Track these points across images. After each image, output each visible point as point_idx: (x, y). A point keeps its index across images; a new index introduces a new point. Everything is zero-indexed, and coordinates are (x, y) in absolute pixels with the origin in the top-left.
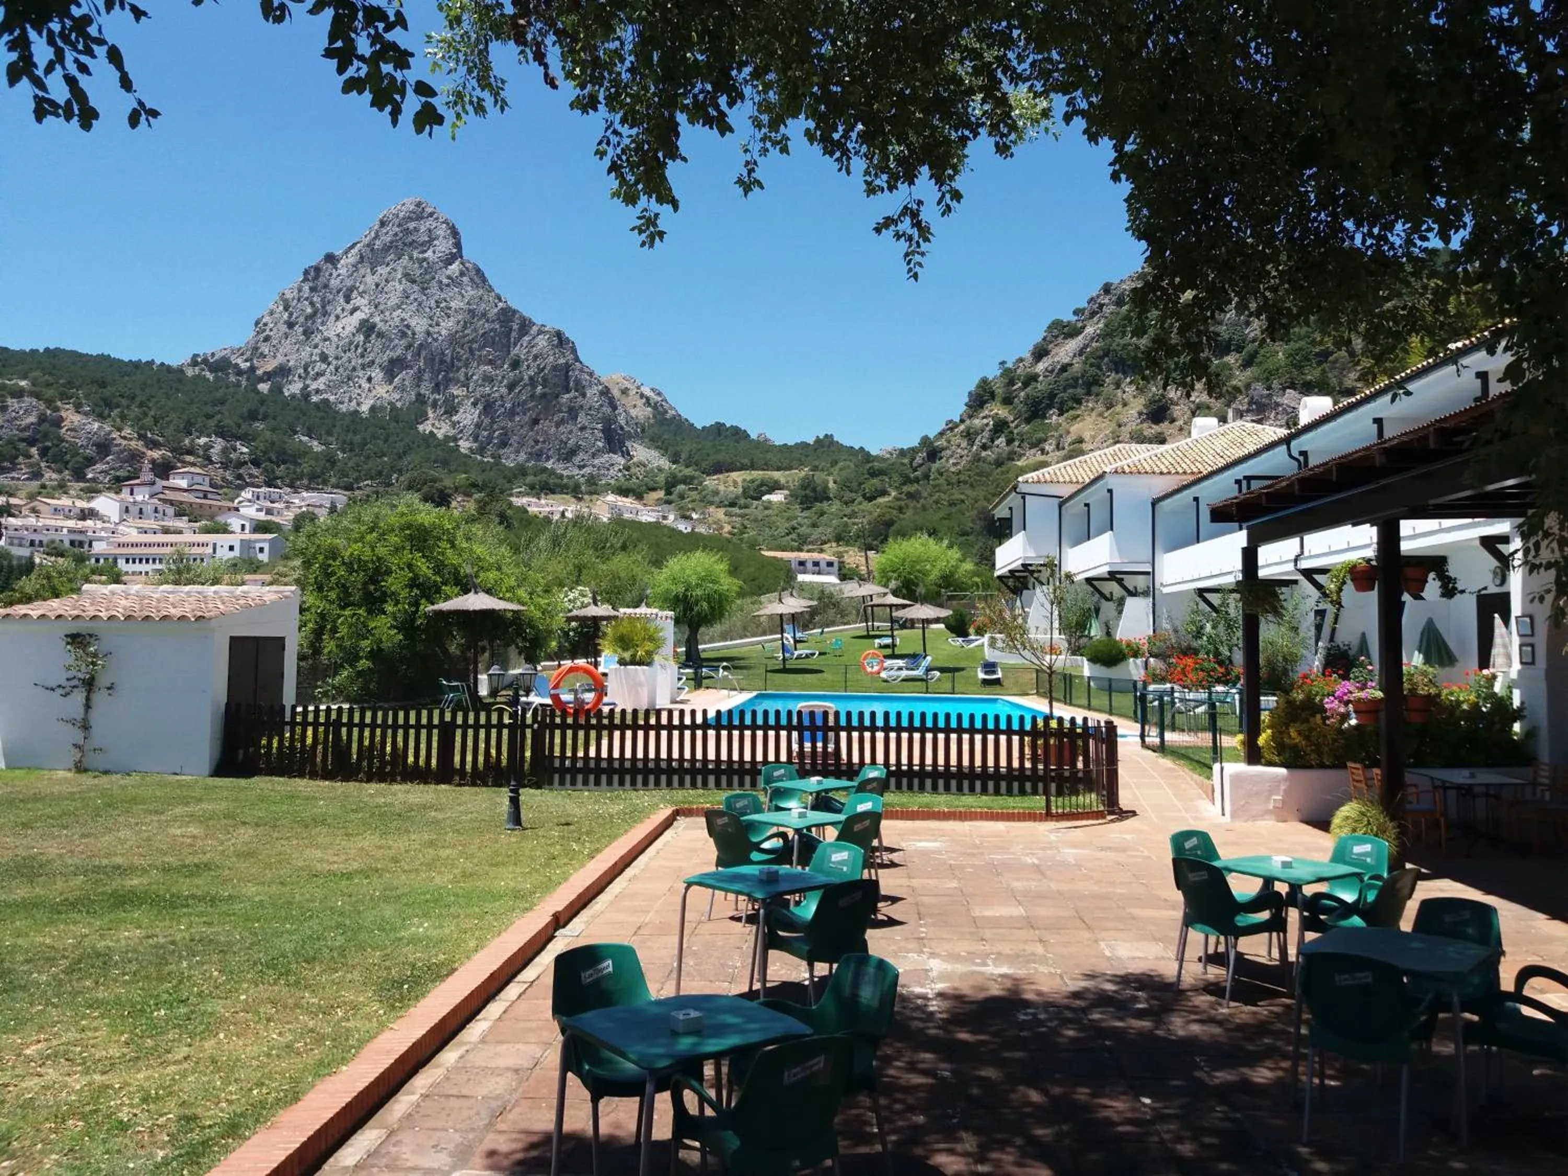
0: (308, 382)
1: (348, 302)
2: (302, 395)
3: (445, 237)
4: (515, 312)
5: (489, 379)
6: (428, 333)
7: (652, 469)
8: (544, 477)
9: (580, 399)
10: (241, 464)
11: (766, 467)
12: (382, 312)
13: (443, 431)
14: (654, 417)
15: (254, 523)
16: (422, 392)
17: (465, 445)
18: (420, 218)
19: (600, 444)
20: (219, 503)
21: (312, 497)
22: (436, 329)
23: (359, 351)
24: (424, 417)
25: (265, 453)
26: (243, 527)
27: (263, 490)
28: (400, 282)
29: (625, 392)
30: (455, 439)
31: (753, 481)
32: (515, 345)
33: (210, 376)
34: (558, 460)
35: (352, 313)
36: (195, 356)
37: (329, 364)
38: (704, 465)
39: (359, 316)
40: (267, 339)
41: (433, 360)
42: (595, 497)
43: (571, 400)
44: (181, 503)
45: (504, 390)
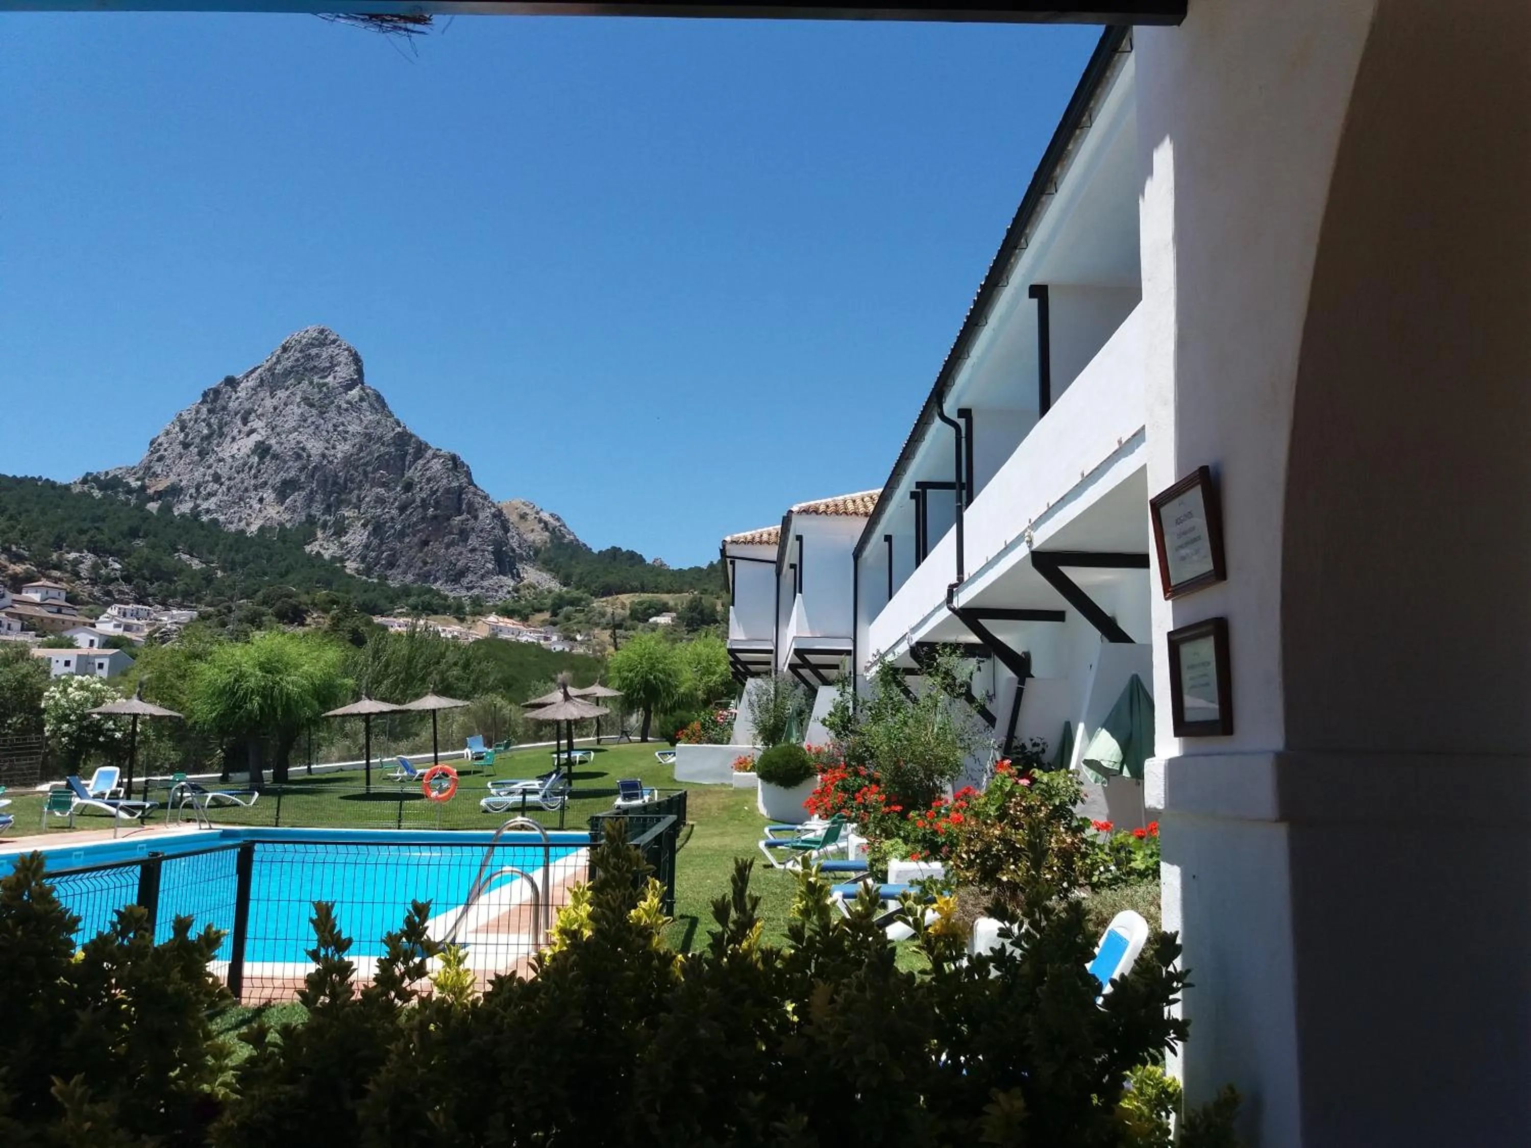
0: (198, 502)
1: (245, 424)
2: (191, 514)
3: (346, 364)
4: (411, 436)
5: (380, 501)
6: (324, 456)
7: (541, 592)
8: (427, 597)
9: (473, 521)
10: (111, 580)
11: (657, 589)
12: (278, 434)
13: (330, 551)
14: (551, 541)
15: (103, 640)
16: (313, 513)
17: (351, 566)
18: (322, 344)
19: (490, 566)
20: (74, 618)
21: (182, 615)
22: (332, 452)
23: (253, 471)
24: (310, 537)
25: (138, 569)
26: (92, 643)
27: (130, 607)
28: (299, 406)
29: (523, 517)
30: (342, 560)
31: (641, 603)
32: (410, 468)
33: (97, 494)
34: (446, 582)
35: (248, 435)
36: (88, 474)
37: (221, 484)
38: (593, 587)
39: (255, 437)
40: (161, 459)
41: (326, 481)
42: (478, 617)
43: (462, 522)
44: (32, 617)
45: (394, 512)
